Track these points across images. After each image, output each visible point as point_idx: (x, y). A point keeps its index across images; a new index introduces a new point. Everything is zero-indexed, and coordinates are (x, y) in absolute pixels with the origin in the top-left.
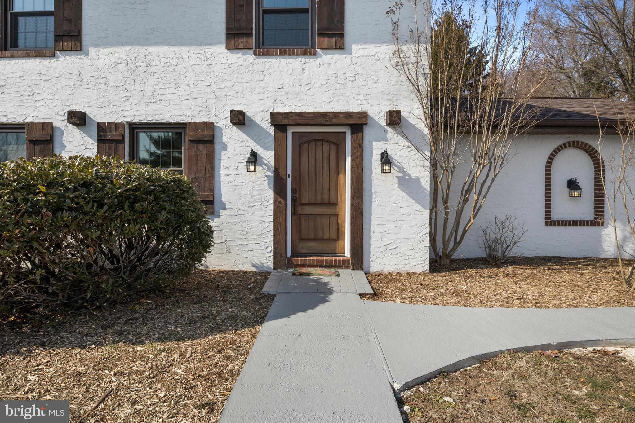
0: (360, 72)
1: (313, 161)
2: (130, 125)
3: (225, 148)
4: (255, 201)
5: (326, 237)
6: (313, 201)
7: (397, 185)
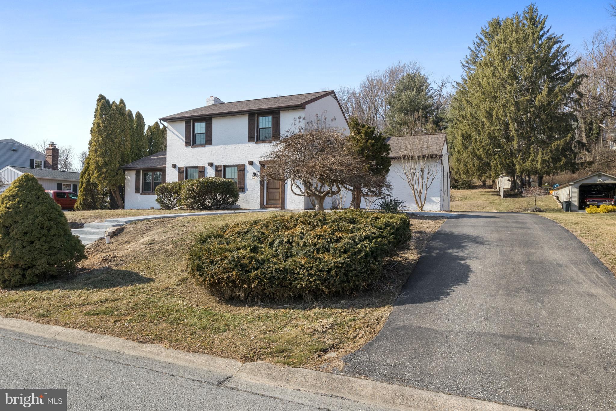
2: (224, 166)
3: (248, 172)
4: (255, 188)
5: (276, 199)
6: (272, 188)
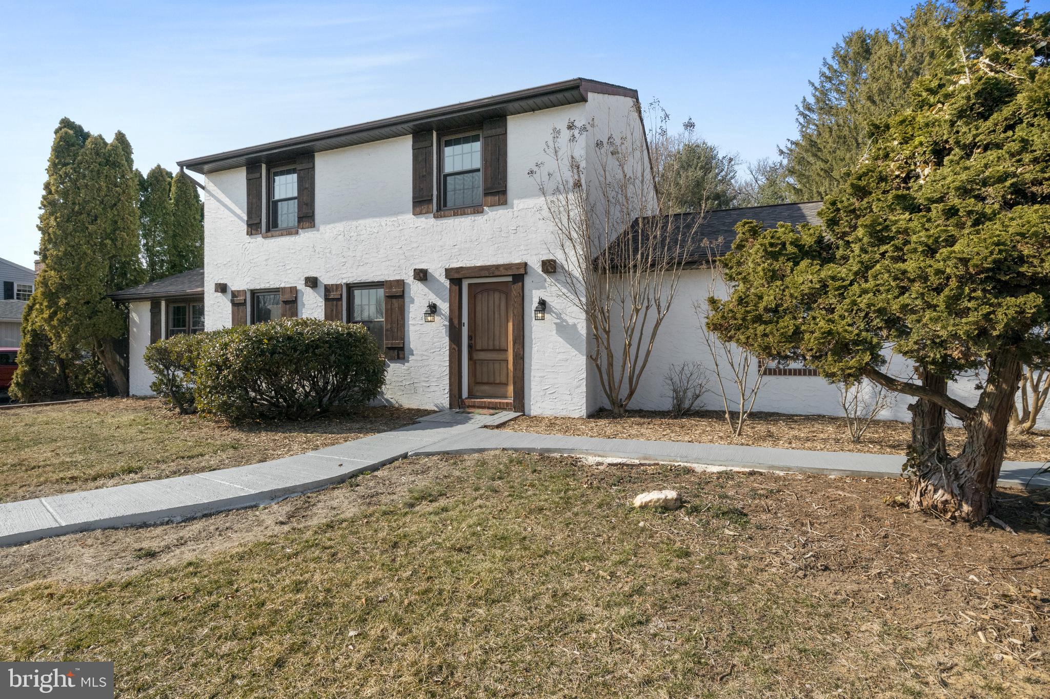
0: (521, 225)
1: (485, 309)
2: (346, 285)
3: (412, 301)
4: (435, 348)
5: (498, 381)
6: (486, 347)
7: (555, 332)
